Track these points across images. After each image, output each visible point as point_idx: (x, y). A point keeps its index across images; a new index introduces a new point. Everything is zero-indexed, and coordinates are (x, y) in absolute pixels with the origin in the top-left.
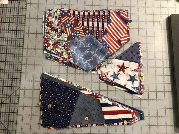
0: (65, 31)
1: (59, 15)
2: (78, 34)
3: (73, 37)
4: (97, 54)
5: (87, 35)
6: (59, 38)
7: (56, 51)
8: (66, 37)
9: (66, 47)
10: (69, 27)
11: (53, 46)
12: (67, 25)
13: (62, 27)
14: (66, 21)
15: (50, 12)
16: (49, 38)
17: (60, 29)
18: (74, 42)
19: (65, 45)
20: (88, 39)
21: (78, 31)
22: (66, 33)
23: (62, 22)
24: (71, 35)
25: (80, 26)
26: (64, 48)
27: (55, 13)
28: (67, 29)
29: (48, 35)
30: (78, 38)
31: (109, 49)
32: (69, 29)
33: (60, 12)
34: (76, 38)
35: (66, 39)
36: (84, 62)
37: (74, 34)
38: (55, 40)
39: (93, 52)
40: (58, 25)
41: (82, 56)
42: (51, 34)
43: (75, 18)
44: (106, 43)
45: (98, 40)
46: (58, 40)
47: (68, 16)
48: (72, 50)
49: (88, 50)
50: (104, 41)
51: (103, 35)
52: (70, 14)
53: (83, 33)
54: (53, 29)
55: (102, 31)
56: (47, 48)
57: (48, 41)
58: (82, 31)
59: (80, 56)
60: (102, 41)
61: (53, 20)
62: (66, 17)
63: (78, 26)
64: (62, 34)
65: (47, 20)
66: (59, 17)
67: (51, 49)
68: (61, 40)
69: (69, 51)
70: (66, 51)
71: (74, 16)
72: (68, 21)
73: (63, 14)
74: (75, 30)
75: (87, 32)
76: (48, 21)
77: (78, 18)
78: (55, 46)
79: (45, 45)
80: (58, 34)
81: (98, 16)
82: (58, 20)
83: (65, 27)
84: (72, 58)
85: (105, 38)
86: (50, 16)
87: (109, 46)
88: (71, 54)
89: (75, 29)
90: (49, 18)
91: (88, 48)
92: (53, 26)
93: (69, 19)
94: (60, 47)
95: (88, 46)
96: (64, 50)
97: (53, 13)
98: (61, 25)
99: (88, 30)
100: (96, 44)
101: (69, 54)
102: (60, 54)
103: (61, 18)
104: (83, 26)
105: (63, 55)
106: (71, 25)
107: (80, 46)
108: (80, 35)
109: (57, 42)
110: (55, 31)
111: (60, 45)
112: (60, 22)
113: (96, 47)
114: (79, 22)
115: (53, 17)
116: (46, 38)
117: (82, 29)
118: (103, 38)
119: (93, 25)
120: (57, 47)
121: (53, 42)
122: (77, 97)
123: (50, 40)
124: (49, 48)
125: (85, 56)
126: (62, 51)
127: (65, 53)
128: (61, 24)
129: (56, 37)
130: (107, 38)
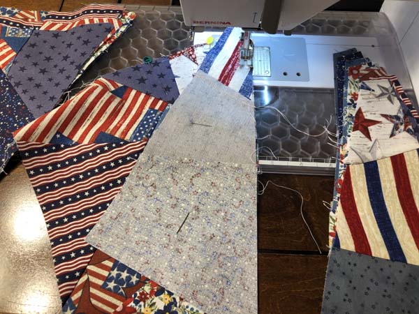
12: (129, 279)
13: (144, 297)
17: (156, 299)
23: (124, 306)
31: (157, 108)
43: (89, 263)
44: (142, 124)
47: (87, 296)
50: (140, 131)
51: (119, 142)
52: (74, 291)
60: (141, 135)
62: (94, 302)
71: (83, 271)
72: (112, 285)
85: (125, 133)
87: (148, 113)
93: (100, 282)
98: (137, 302)
118: (128, 138)
128: (132, 304)
130: (123, 127)
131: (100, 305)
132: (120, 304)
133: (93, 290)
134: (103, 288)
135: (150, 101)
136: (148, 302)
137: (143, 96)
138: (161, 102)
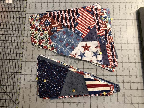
0: (45, 29)
1: (39, 19)
2: (56, 29)
3: (53, 32)
4: (73, 42)
5: (63, 29)
6: (42, 36)
7: (41, 46)
8: (47, 34)
9: (49, 41)
10: (48, 25)
11: (39, 43)
12: (46, 24)
13: (43, 26)
14: (45, 22)
15: (32, 17)
16: (35, 37)
17: (42, 29)
18: (54, 36)
19: (48, 40)
20: (65, 31)
21: (56, 27)
22: (47, 31)
24: (50, 31)
25: (56, 23)
26: (47, 42)
27: (36, 17)
28: (47, 27)
29: (33, 35)
30: (56, 32)
31: (82, 36)
32: (49, 27)
33: (39, 16)
34: (55, 33)
35: (48, 35)
36: (65, 50)
37: (53, 30)
38: (39, 37)
39: (70, 41)
40: (39, 26)
41: (62, 45)
42: (36, 33)
43: (51, 18)
44: (79, 32)
45: (72, 31)
46: (42, 37)
47: (46, 17)
48: (54, 43)
49: (66, 40)
50: (77, 31)
51: (75, 26)
52: (47, 15)
53: (60, 28)
54: (36, 29)
55: (74, 24)
56: (34, 45)
57: (34, 39)
58: (59, 26)
59: (60, 46)
61: (35, 22)
63: (55, 23)
64: (44, 32)
65: (30, 24)
66: (39, 20)
67: (37, 45)
68: (44, 36)
69: (52, 44)
70: (49, 44)
72: (46, 21)
73: (42, 16)
74: (53, 27)
75: (63, 26)
76: (32, 24)
77: (54, 17)
78: (40, 42)
79: (33, 43)
80: (41, 33)
81: (69, 13)
82: (39, 22)
83: (45, 26)
84: (55, 49)
85: (77, 28)
86: (33, 20)
87: (81, 33)
88: (53, 46)
89: (52, 25)
90: (32, 22)
91: (66, 38)
92: (36, 27)
93: (47, 19)
94: (44, 42)
95: (66, 37)
96: (48, 44)
97: (34, 18)
98: (42, 25)
99: (63, 25)
100: (71, 34)
101: (52, 46)
102: (45, 47)
103: (41, 20)
104: (58, 23)
105: (48, 48)
106: (49, 23)
107: (59, 38)
108: (57, 29)
109: (41, 39)
110: (38, 31)
111: (44, 40)
112: (41, 23)
113: (72, 37)
114: (55, 20)
115: (35, 21)
116: (32, 37)
117: (58, 25)
118: (76, 28)
119: (66, 20)
120: (42, 42)
121: (38, 39)
122: (66, 73)
123: (36, 38)
124: (36, 44)
125: (65, 45)
126: (46, 45)
127: (49, 46)
128: (42, 24)
129: (39, 35)
130: (79, 28)
131: (44, 19)
132: (43, 22)
133: (46, 18)
134: (46, 20)
135: (85, 34)
136: (42, 27)
137: (87, 33)
138: (84, 37)
